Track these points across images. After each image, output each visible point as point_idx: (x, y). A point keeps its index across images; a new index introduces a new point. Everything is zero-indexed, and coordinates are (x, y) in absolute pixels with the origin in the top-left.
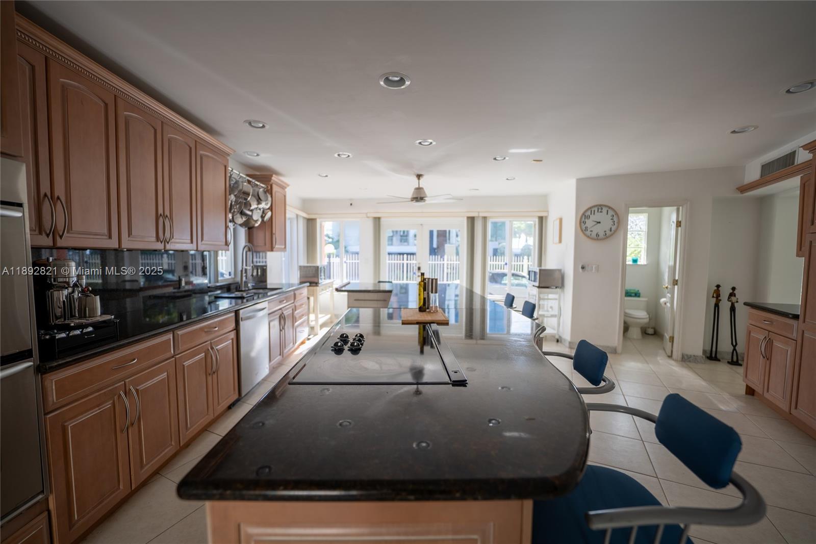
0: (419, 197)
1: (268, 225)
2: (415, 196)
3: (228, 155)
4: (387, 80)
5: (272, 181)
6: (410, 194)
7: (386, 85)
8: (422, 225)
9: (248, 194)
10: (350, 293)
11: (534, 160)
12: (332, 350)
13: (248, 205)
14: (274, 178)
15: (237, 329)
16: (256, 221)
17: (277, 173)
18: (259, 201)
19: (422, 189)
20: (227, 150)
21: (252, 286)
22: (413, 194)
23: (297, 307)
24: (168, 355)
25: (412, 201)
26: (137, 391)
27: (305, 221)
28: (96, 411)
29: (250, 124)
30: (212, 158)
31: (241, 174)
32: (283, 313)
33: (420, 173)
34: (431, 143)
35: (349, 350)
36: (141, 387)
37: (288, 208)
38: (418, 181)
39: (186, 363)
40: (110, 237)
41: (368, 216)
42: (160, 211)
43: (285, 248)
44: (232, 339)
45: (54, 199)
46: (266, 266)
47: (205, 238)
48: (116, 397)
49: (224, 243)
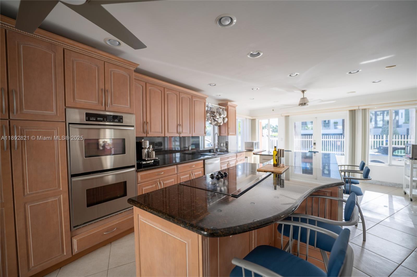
0: (303, 103)
1: (226, 124)
2: (301, 103)
3: (206, 98)
4: (252, 55)
5: (228, 105)
6: (298, 101)
7: (252, 57)
8: (316, 118)
9: (215, 113)
10: (261, 156)
11: (386, 67)
12: (210, 177)
13: (215, 116)
14: (229, 103)
15: (204, 167)
16: (221, 123)
17: (230, 101)
18: (220, 114)
19: (306, 98)
20: (205, 96)
21: (219, 151)
22: (300, 101)
23: (238, 161)
24: (174, 173)
25: (299, 106)
26: (163, 183)
27: (250, 121)
28: (151, 187)
29: (210, 85)
30: (199, 101)
31: (213, 105)
32: (229, 163)
33: (303, 89)
34: (297, 74)
35: (216, 178)
36: (165, 182)
37: (237, 114)
38: (303, 94)
39: (182, 177)
40: (162, 133)
41: (282, 115)
42: (178, 123)
43: (236, 133)
44: (202, 171)
45: (147, 123)
46: (228, 142)
47: (195, 131)
48: (157, 184)
49: (204, 133)
